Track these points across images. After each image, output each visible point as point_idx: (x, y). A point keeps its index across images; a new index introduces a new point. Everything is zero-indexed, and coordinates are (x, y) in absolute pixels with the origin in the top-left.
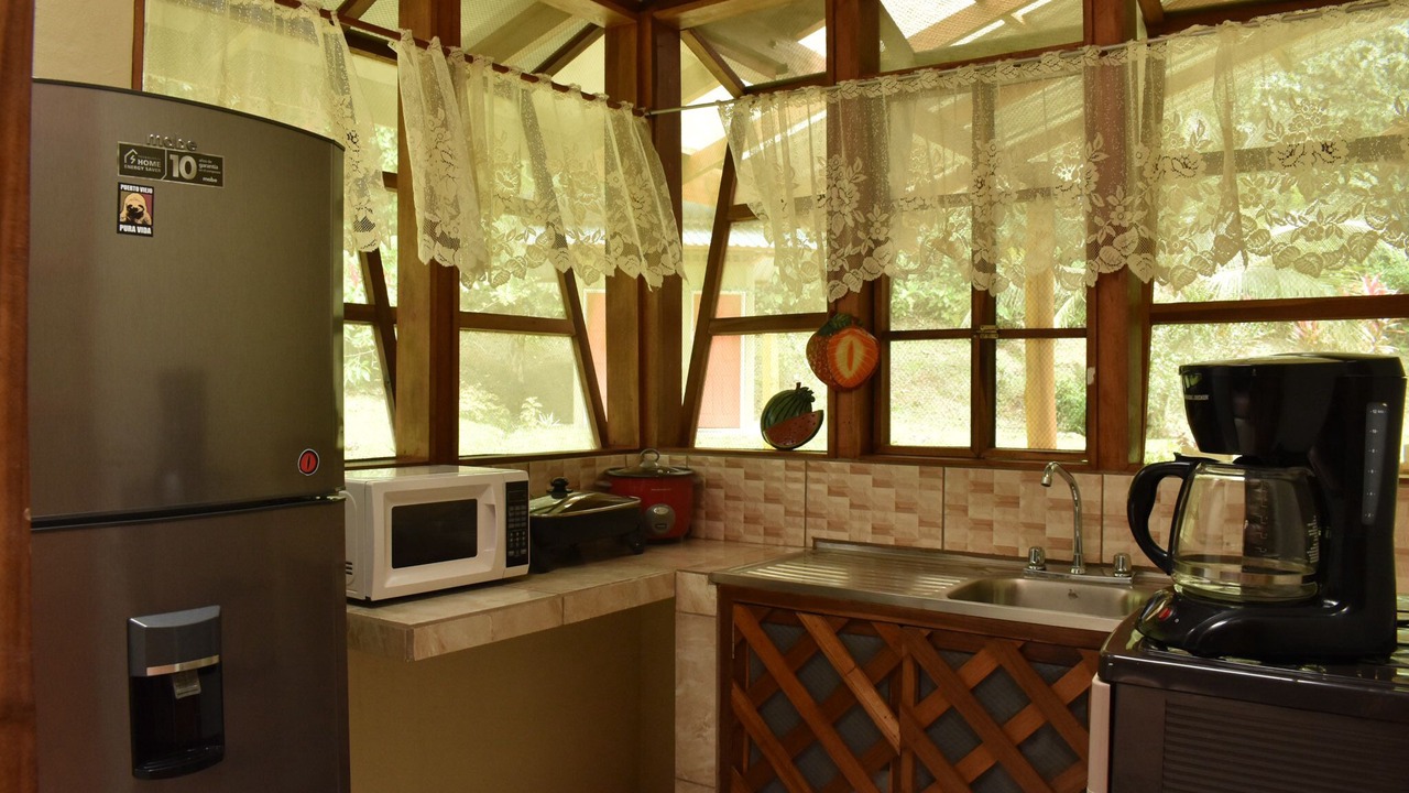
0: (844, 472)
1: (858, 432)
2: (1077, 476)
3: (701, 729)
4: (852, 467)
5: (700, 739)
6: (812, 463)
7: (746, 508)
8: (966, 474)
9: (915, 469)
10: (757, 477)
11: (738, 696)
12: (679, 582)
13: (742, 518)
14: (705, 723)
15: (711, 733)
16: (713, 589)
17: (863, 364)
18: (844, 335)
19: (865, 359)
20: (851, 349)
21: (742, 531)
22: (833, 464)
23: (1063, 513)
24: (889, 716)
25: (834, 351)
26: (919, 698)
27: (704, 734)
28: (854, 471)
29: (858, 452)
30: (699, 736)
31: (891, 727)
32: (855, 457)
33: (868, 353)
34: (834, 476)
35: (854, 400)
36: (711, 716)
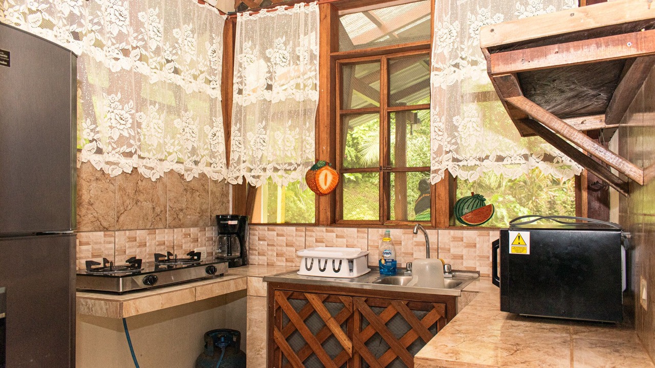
0: (323, 232)
1: (329, 213)
2: (428, 231)
3: (259, 351)
4: (326, 229)
5: (259, 356)
6: (308, 228)
7: (277, 250)
8: (378, 232)
9: (355, 230)
10: (282, 235)
11: (277, 334)
12: (249, 282)
13: (275, 254)
14: (261, 348)
15: (264, 353)
16: (265, 284)
17: (331, 183)
18: (323, 170)
19: (333, 181)
20: (326, 176)
21: (275, 260)
22: (317, 228)
23: (421, 247)
24: (347, 339)
25: (318, 177)
26: (361, 329)
27: (261, 353)
28: (327, 231)
29: (329, 223)
30: (258, 354)
31: (347, 344)
32: (328, 225)
33: (334, 178)
34: (318, 234)
35: (327, 199)
36: (264, 344)
